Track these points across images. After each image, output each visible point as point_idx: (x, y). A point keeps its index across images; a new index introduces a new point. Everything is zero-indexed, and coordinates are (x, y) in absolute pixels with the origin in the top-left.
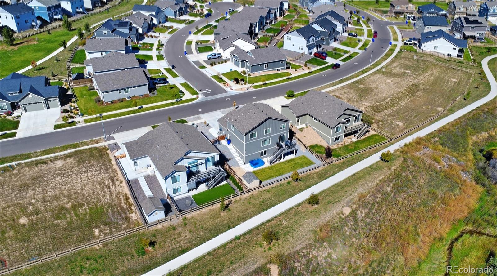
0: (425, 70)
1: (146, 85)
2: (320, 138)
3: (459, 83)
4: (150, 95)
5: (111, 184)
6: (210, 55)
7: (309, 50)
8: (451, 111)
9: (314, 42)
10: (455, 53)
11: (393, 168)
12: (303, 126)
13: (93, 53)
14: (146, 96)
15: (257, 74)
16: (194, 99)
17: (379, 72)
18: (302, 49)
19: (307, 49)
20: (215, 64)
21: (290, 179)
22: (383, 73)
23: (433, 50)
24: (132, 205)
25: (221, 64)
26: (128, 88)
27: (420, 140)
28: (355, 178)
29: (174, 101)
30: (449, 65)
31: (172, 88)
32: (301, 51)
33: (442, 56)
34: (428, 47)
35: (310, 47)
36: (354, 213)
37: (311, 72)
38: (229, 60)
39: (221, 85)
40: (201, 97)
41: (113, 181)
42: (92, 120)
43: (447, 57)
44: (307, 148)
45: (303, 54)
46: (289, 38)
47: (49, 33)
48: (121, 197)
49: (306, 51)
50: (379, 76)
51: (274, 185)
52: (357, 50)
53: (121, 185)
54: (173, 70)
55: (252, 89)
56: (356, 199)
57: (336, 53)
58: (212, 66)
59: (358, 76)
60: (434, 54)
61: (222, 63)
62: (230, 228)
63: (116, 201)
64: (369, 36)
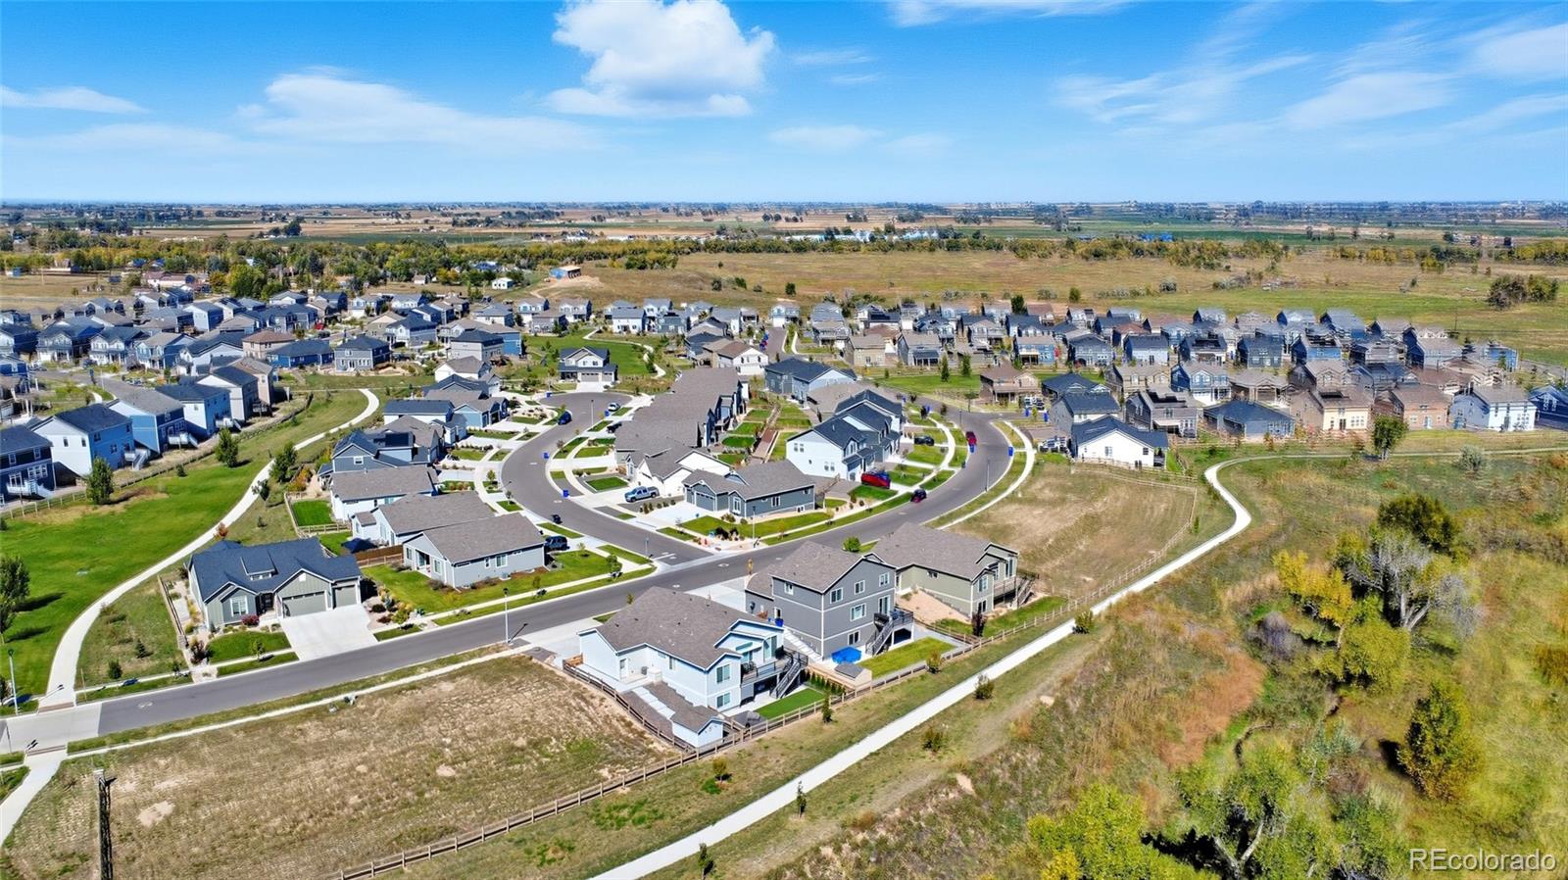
0: (1102, 492)
1: (540, 546)
2: (949, 609)
3: (1173, 510)
4: (548, 568)
5: (583, 704)
6: (633, 492)
7: (849, 469)
8: (1174, 554)
9: (855, 453)
10: (1148, 461)
11: (1102, 640)
12: (908, 590)
13: (356, 501)
14: (540, 570)
15: (757, 519)
16: (649, 571)
17: (1012, 499)
18: (833, 469)
19: (845, 467)
20: (652, 509)
21: (923, 672)
22: (1020, 501)
23: (1103, 455)
24: (643, 732)
25: (664, 509)
26: (503, 554)
27: (1133, 599)
28: (1039, 660)
29: (607, 576)
30: (1142, 481)
31: (586, 556)
32: (831, 474)
33: (1126, 467)
34: (1092, 451)
35: (851, 464)
36: (1060, 704)
37: (870, 510)
38: (681, 499)
39: (689, 543)
40: (660, 568)
41: (583, 699)
42: (449, 620)
43: (1133, 467)
44: (929, 627)
45: (836, 480)
46: (799, 447)
47: (182, 474)
48: (614, 722)
49: (842, 471)
50: (1013, 507)
51: (898, 682)
52: (944, 466)
53: (605, 704)
54: (560, 526)
55: (763, 546)
56: (1057, 685)
57: (905, 475)
58: (647, 512)
59: (972, 510)
60: (1108, 462)
61: (666, 505)
62: (851, 744)
63: (607, 731)
64: (959, 441)
